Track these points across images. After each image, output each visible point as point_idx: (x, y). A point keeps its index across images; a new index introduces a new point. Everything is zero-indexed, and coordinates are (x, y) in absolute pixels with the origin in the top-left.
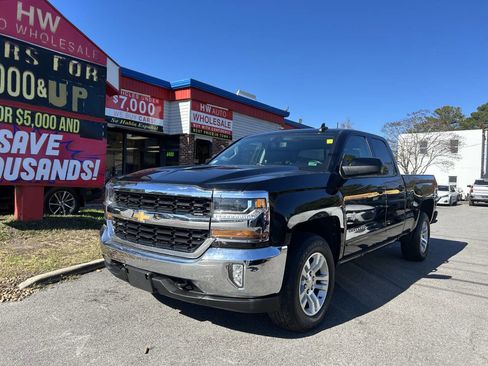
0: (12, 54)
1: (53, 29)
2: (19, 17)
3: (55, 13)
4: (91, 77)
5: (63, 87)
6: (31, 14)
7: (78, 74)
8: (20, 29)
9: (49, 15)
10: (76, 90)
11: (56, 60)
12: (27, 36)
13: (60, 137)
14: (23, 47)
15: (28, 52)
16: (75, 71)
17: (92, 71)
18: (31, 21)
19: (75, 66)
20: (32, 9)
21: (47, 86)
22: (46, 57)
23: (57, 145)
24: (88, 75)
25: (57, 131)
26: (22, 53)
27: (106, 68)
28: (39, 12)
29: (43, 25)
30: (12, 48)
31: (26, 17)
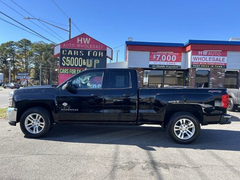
0: (76, 54)
1: (88, 43)
2: (78, 42)
3: (89, 37)
4: (101, 55)
5: (91, 61)
6: (81, 40)
7: (96, 55)
8: (78, 46)
9: (87, 39)
10: (95, 61)
11: (89, 52)
12: (80, 47)
15: (81, 52)
16: (95, 55)
17: (101, 53)
18: (81, 43)
19: (95, 53)
20: (82, 39)
21: (86, 61)
22: (86, 52)
24: (100, 55)
26: (79, 53)
27: (106, 51)
28: (84, 39)
29: (85, 42)
30: (76, 52)
31: (80, 42)
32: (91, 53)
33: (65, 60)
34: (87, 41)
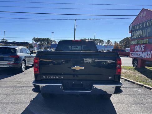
1: (145, 16)
10: (148, 29)
14: (140, 24)
16: (148, 24)
21: (142, 32)
23: (144, 48)
24: (151, 23)
25: (144, 44)
30: (138, 26)
32: (146, 24)
34: (144, 14)
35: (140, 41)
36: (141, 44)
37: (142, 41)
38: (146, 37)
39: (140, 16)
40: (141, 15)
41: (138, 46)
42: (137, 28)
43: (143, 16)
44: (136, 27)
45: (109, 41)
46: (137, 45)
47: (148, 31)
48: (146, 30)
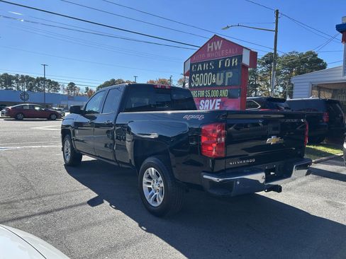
0: (206, 68)
1: (219, 48)
3: (220, 39)
4: (235, 64)
6: (212, 47)
8: (209, 55)
9: (218, 42)
10: (227, 74)
11: (220, 63)
12: (211, 57)
13: (220, 100)
14: (209, 62)
15: (211, 64)
16: (227, 64)
17: (235, 60)
19: (228, 61)
21: (216, 77)
22: (216, 63)
23: (219, 104)
25: (219, 97)
26: (209, 66)
27: (242, 56)
28: (215, 43)
30: (206, 65)
31: (210, 49)
32: (223, 63)
33: (194, 79)
34: (218, 45)
35: (210, 92)
36: (212, 98)
37: (215, 93)
38: (223, 86)
39: (209, 47)
40: (210, 45)
41: (207, 101)
42: (203, 68)
43: (216, 49)
44: (200, 65)
45: (72, 85)
46: (205, 98)
47: (227, 77)
48: (222, 74)
